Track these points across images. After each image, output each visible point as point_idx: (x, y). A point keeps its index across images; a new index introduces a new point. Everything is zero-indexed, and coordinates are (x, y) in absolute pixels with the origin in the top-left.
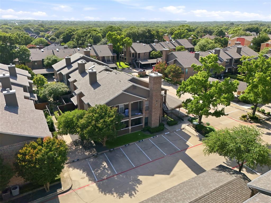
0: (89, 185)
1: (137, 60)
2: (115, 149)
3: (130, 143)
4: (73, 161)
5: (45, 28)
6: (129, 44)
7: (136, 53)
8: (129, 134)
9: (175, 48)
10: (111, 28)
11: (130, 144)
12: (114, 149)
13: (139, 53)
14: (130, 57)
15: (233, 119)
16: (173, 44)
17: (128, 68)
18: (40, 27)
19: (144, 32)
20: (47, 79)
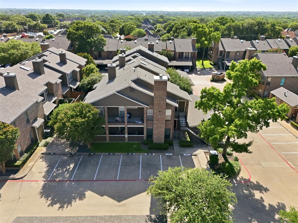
0: (38, 181)
1: (225, 60)
2: (96, 154)
3: (116, 152)
4: (50, 154)
5: (164, 19)
6: (217, 40)
7: (225, 51)
8: (125, 143)
9: (288, 48)
10: (221, 19)
11: (115, 154)
12: (94, 154)
13: (227, 52)
14: (217, 55)
15: (289, 163)
16: (289, 42)
17: (210, 68)
18: (160, 19)
19: (252, 25)
20: (98, 70)
